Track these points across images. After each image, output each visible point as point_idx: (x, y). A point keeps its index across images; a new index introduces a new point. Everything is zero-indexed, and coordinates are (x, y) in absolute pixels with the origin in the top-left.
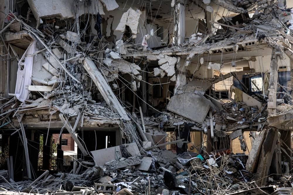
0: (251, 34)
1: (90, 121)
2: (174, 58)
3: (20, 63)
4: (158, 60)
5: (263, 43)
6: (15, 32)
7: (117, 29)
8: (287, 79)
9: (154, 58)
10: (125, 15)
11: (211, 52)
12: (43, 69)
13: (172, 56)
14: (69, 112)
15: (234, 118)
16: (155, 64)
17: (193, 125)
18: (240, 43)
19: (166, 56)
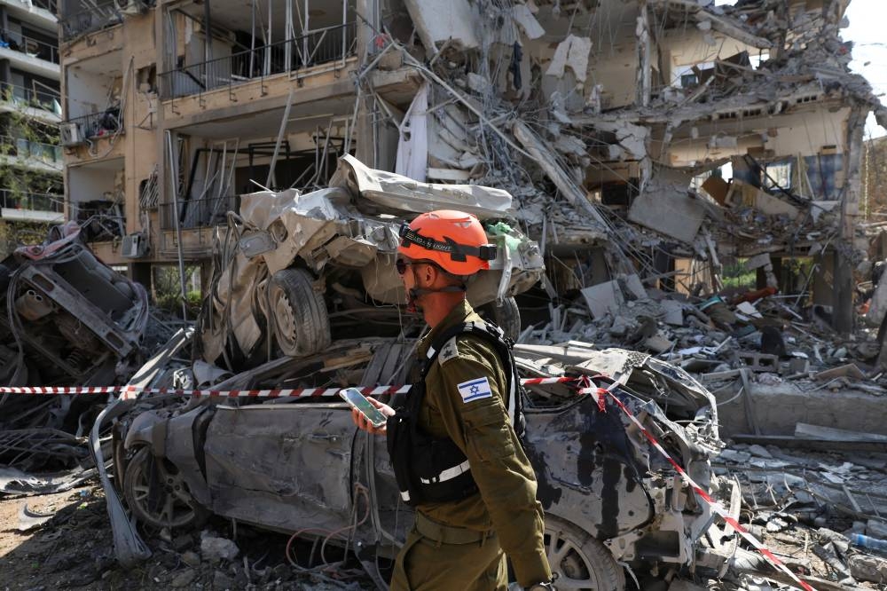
0: (809, 81)
1: (566, 233)
2: (642, 128)
3: (402, 128)
4: (616, 131)
5: (833, 97)
6: (389, 69)
7: (549, 72)
8: (836, 167)
9: (608, 127)
10: (562, 47)
11: (715, 117)
12: (441, 141)
13: (638, 124)
14: (527, 217)
15: (748, 233)
16: (612, 138)
17: (676, 246)
18: (785, 99)
19: (629, 125)
